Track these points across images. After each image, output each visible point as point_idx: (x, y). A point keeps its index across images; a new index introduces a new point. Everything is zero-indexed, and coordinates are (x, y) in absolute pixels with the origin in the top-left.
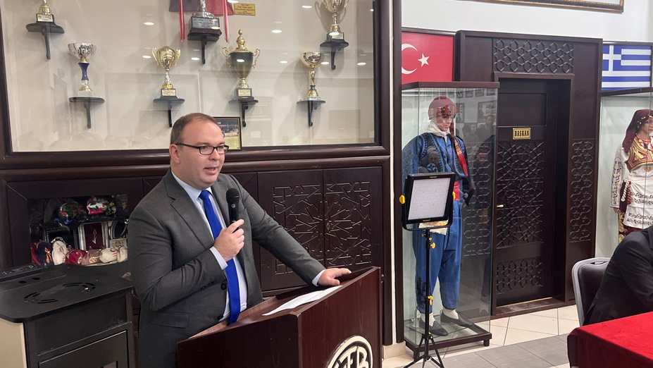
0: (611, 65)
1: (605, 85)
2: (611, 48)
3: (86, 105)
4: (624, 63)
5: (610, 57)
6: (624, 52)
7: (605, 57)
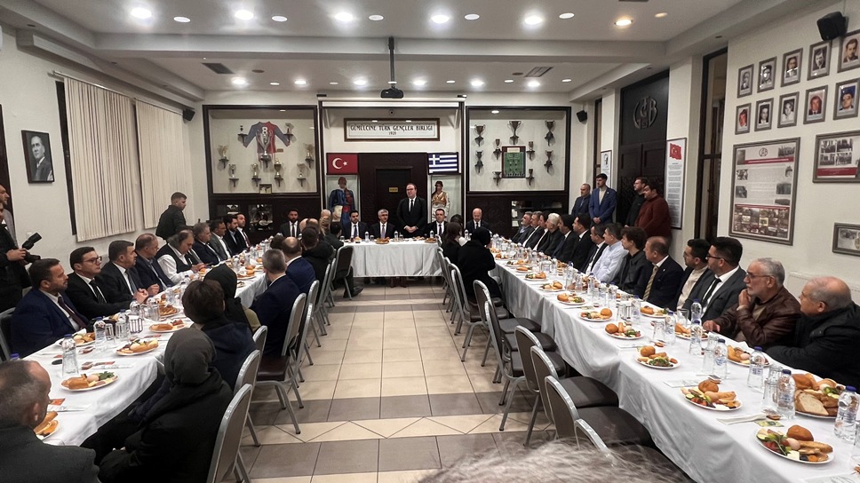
0: (434, 163)
1: (430, 170)
2: (434, 156)
3: (234, 181)
4: (441, 161)
5: (434, 159)
6: (441, 157)
7: (430, 159)
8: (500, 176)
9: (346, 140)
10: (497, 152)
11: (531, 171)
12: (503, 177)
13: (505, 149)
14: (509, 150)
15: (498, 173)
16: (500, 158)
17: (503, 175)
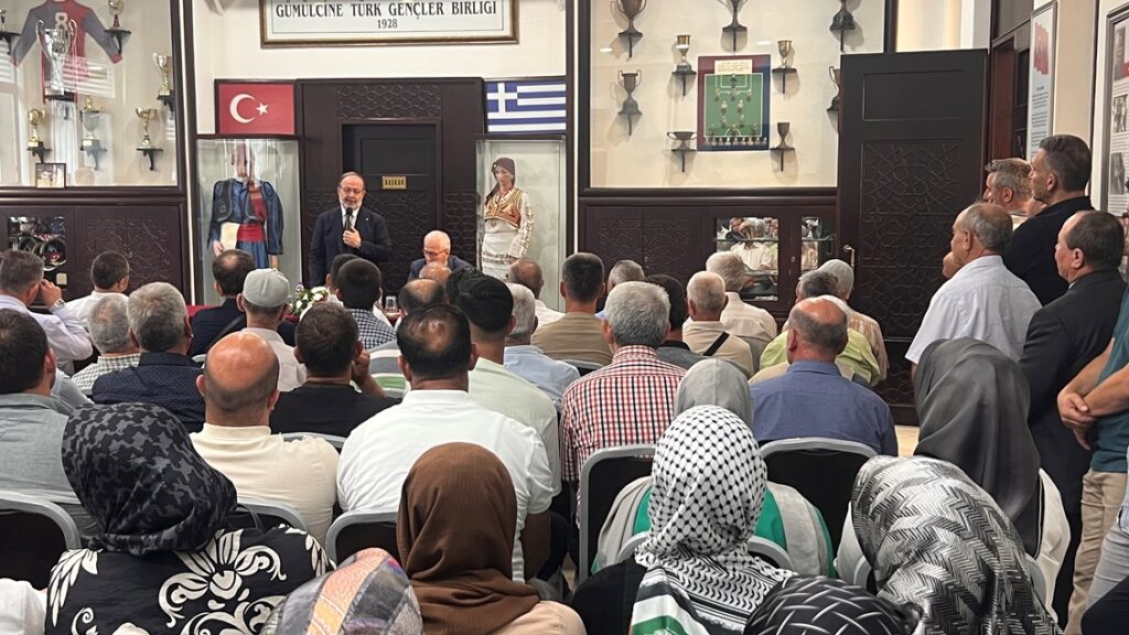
0: (502, 106)
1: (492, 128)
2: (501, 87)
4: (521, 102)
5: (501, 96)
6: (521, 89)
8: (693, 144)
9: (265, 44)
10: (683, 74)
11: (783, 129)
12: (702, 147)
13: (707, 63)
14: (721, 68)
15: (683, 136)
16: (693, 91)
17: (700, 139)
